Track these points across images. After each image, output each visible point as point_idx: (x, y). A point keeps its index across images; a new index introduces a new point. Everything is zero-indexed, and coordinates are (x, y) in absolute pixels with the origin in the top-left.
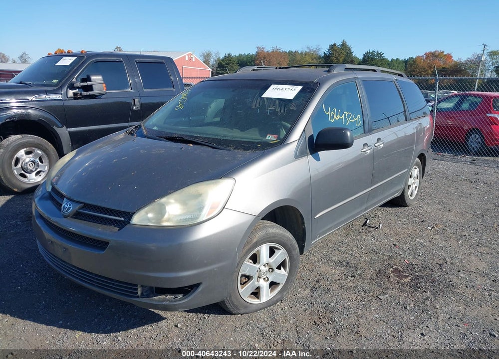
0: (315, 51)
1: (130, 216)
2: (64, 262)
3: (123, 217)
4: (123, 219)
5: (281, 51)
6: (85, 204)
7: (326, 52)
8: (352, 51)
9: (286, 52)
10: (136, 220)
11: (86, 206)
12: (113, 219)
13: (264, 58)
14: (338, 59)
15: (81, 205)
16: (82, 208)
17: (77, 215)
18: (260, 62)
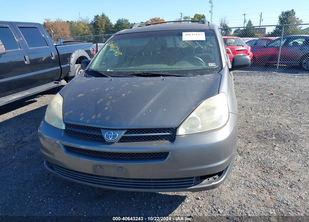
0: (86, 21)
1: (174, 130)
2: (114, 178)
3: (168, 132)
4: (169, 134)
5: (62, 22)
6: (128, 129)
7: (93, 21)
8: (109, 19)
9: (65, 22)
10: (181, 131)
11: (129, 131)
12: (160, 135)
13: (52, 26)
14: (101, 25)
15: (126, 131)
16: (126, 133)
17: (123, 140)
18: (49, 29)
